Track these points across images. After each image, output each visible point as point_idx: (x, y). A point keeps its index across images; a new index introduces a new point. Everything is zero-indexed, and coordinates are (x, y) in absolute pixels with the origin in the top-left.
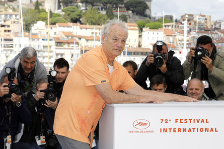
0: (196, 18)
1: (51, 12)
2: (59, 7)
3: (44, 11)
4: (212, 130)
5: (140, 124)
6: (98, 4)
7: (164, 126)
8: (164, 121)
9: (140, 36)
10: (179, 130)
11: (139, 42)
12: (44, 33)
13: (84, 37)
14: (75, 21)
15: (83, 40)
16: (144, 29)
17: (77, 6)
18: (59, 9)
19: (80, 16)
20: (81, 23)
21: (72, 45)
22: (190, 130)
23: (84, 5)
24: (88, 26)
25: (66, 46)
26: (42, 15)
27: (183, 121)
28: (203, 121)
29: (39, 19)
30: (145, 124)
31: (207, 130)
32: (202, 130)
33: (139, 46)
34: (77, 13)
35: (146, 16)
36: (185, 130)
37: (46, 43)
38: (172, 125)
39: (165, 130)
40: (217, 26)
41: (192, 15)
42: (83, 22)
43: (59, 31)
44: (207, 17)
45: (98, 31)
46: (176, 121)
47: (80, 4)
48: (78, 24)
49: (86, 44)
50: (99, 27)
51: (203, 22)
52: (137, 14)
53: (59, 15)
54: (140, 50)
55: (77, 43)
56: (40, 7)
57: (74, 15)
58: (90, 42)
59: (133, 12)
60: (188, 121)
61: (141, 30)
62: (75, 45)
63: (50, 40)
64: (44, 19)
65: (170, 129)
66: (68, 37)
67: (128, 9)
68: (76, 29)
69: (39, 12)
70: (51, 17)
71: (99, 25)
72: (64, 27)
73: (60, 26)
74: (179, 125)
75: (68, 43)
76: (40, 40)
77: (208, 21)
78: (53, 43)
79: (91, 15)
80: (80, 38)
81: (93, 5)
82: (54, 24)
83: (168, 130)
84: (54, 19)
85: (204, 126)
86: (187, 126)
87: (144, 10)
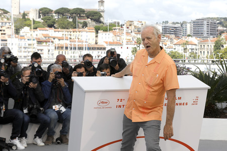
0: (136, 23)
1: (34, 20)
3: (29, 19)
5: (103, 102)
6: (67, 14)
8: (120, 100)
9: (97, 36)
11: (96, 41)
12: (29, 35)
13: (57, 38)
14: (51, 26)
15: (56, 40)
16: (99, 31)
17: (52, 16)
18: (39, 18)
19: (54, 23)
20: (55, 28)
21: (48, 43)
23: (57, 15)
24: (60, 30)
25: (44, 44)
26: (28, 22)
29: (26, 25)
30: (106, 103)
33: (96, 43)
34: (52, 21)
35: (100, 22)
37: (30, 42)
39: (120, 106)
42: (56, 27)
43: (40, 33)
44: (143, 23)
45: (67, 33)
47: (54, 14)
48: (53, 28)
49: (59, 43)
50: (68, 30)
51: (140, 26)
52: (94, 21)
53: (39, 22)
54: (96, 46)
55: (52, 42)
56: (26, 17)
57: (50, 22)
58: (61, 41)
59: (91, 19)
61: (97, 32)
62: (51, 43)
63: (34, 40)
64: (29, 25)
66: (45, 37)
67: (88, 18)
68: (51, 32)
69: (26, 20)
70: (34, 24)
71: (67, 29)
72: (43, 30)
73: (40, 30)
75: (46, 42)
76: (26, 40)
78: (35, 42)
79: (62, 22)
80: (54, 39)
81: (63, 15)
82: (36, 28)
83: (122, 106)
84: (36, 25)
87: (99, 18)
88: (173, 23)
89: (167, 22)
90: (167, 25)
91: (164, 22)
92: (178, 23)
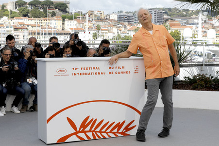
0: (95, 13)
1: (11, 11)
2: (16, 8)
3: (7, 10)
4: (102, 73)
5: (61, 71)
6: (39, 5)
7: (75, 72)
8: (75, 69)
9: (63, 24)
10: (83, 74)
11: (63, 27)
12: (7, 23)
13: (30, 25)
14: (25, 16)
15: (30, 27)
16: (65, 20)
17: (26, 7)
18: (15, 9)
19: (28, 13)
20: (29, 17)
21: (23, 30)
22: (89, 74)
23: (30, 6)
24: (32, 18)
25: (20, 30)
26: (6, 13)
27: (86, 69)
28: (97, 68)
29: (4, 15)
30: (64, 71)
31: (99, 73)
32: (96, 74)
33: (63, 30)
34: (26, 11)
35: (66, 12)
36: (86, 74)
37: (8, 29)
38: (79, 71)
39: (75, 74)
40: (108, 17)
41: (93, 11)
42: (30, 16)
43: (16, 22)
44: (102, 12)
45: (38, 21)
46: (82, 69)
47: (28, 6)
48: (27, 17)
49: (32, 29)
50: (39, 19)
51: (99, 15)
52: (61, 11)
53: (16, 13)
54: (63, 32)
55: (27, 29)
56: (5, 8)
57: (24, 12)
58: (34, 28)
59: (59, 10)
60: (89, 69)
61: (64, 20)
62: (25, 30)
63: (11, 27)
64: (7, 15)
65: (78, 73)
66: (21, 25)
67: (56, 8)
68: (26, 21)
69: (4, 11)
70: (11, 14)
71: (39, 18)
72: (19, 19)
73: (16, 19)
74: (83, 71)
75: (21, 29)
76: (5, 27)
77: (102, 14)
78: (12, 29)
79: (34, 12)
80: (28, 26)
81: (35, 6)
82: (13, 18)
83: (77, 74)
84: (13, 15)
85: (97, 71)
86: (88, 71)
87: (65, 9)
88: (127, 12)
89: (122, 12)
90: (121, 14)
91: (118, 12)
92: (130, 12)
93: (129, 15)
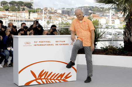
0: (49, 9)
2: (1, 5)
4: (52, 45)
5: (27, 43)
6: (15, 4)
7: (35, 44)
8: (35, 42)
9: (29, 15)
10: (41, 45)
11: (29, 17)
13: (10, 16)
14: (7, 10)
15: (10, 17)
16: (31, 13)
17: (7, 5)
19: (9, 8)
20: (9, 11)
21: (6, 18)
22: (44, 45)
23: (10, 4)
24: (11, 12)
28: (48, 42)
30: (29, 43)
31: (50, 45)
32: (48, 45)
33: (29, 18)
34: (7, 7)
35: (31, 8)
36: (42, 45)
39: (36, 45)
40: (56, 12)
41: (47, 8)
44: (52, 8)
45: (15, 13)
46: (39, 42)
49: (11, 18)
50: (15, 12)
51: (51, 10)
53: (1, 8)
54: (29, 20)
55: (8, 18)
57: (6, 8)
59: (27, 7)
62: (7, 18)
66: (4, 16)
67: (25, 6)
68: (7, 13)
72: (3, 12)
73: (1, 12)
74: (40, 43)
75: (4, 18)
77: (53, 10)
79: (12, 8)
80: (8, 16)
81: (13, 5)
83: (37, 45)
85: (49, 43)
86: (43, 43)
87: (31, 6)
88: (67, 9)
89: (64, 8)
90: (64, 10)
91: (62, 8)
92: (69, 9)
93: (69, 10)
